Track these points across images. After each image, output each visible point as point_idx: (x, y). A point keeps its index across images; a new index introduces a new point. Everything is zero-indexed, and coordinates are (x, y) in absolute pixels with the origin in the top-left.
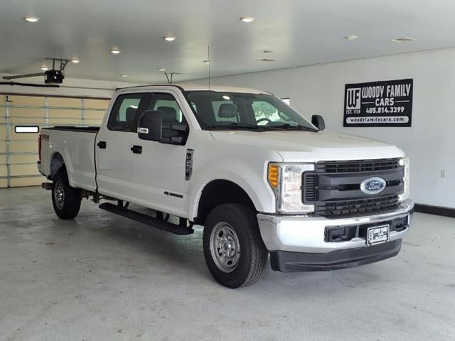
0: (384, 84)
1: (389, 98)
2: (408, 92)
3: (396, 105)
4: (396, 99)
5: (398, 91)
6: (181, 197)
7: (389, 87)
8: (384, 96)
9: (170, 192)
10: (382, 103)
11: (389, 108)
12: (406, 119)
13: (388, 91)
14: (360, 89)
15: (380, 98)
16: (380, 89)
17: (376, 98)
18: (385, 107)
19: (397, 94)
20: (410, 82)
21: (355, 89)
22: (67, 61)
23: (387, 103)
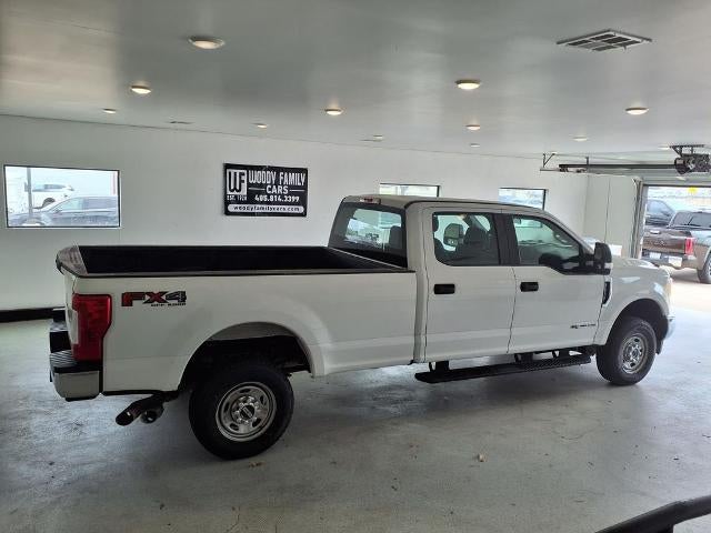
0: (277, 170)
1: (283, 185)
2: (303, 181)
3: (290, 194)
4: (290, 187)
5: (292, 179)
6: (595, 325)
7: (281, 173)
8: (277, 183)
9: (578, 325)
10: (274, 191)
11: (282, 196)
12: (301, 209)
13: (281, 178)
14: (245, 172)
15: (271, 184)
16: (273, 175)
17: (267, 185)
18: (278, 195)
19: (291, 182)
20: (305, 171)
21: (238, 171)
23: (280, 191)
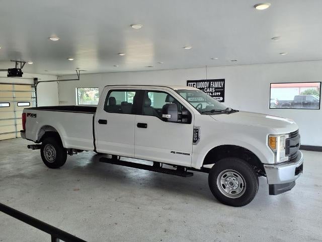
0: (209, 81)
1: (212, 88)
2: (222, 85)
3: (216, 92)
4: (215, 88)
5: (217, 85)
6: (189, 154)
7: (211, 82)
8: (209, 87)
9: (176, 151)
10: (208, 90)
11: (212, 93)
12: (221, 99)
13: (211, 84)
14: (195, 83)
15: (207, 88)
16: (207, 84)
17: (204, 88)
18: (210, 92)
19: (216, 86)
20: (223, 80)
21: (192, 83)
22: (25, 63)
23: (211, 90)
